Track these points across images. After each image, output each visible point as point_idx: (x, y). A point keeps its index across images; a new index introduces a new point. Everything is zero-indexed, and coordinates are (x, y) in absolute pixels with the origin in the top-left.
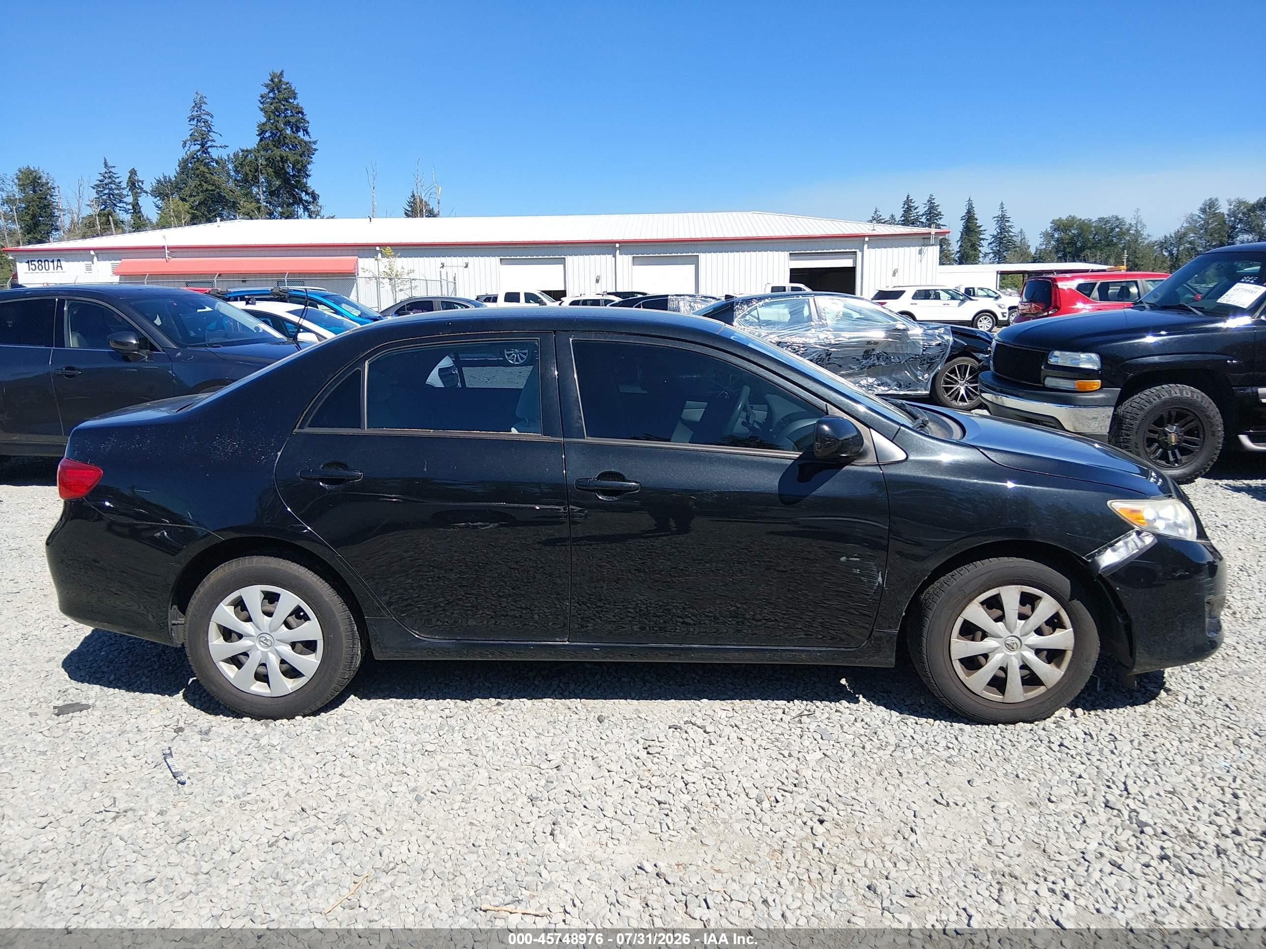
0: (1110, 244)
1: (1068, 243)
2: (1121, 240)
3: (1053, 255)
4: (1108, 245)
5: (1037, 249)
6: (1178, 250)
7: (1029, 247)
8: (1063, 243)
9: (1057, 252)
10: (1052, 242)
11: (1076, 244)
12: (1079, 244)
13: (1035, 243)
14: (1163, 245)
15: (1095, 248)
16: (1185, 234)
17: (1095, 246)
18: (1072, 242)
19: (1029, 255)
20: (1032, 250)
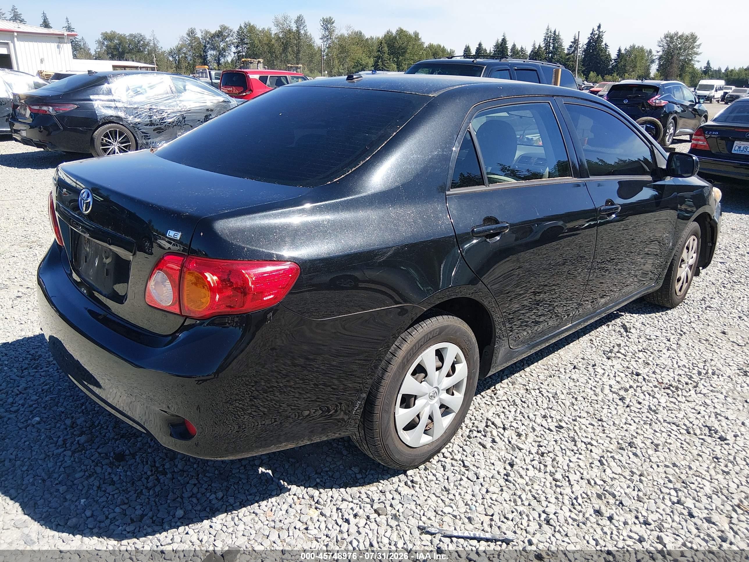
0: (139, 51)
1: (114, 49)
2: (145, 49)
3: (106, 56)
4: (138, 52)
5: (95, 51)
6: (179, 57)
7: (89, 49)
8: (110, 48)
9: (108, 54)
10: (104, 47)
11: (118, 49)
12: (120, 50)
13: (93, 48)
14: (171, 53)
15: (131, 53)
16: (181, 48)
17: (130, 51)
18: (116, 48)
19: (90, 54)
20: (93, 52)
